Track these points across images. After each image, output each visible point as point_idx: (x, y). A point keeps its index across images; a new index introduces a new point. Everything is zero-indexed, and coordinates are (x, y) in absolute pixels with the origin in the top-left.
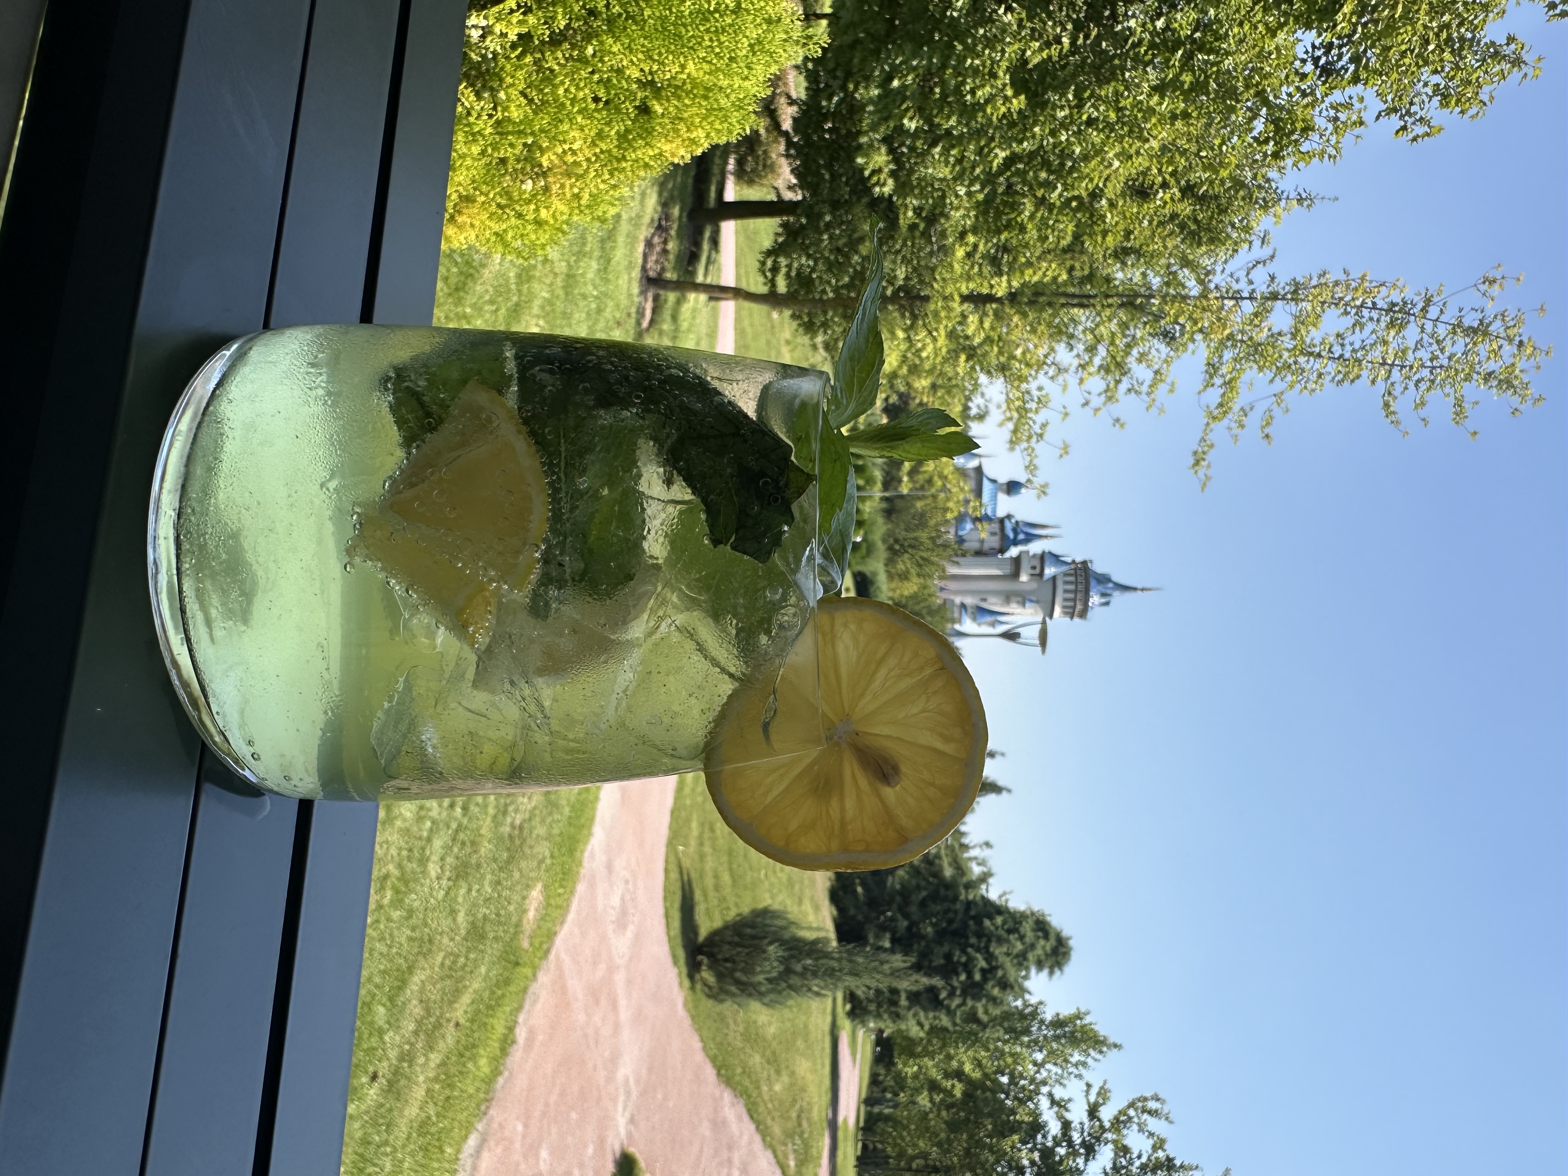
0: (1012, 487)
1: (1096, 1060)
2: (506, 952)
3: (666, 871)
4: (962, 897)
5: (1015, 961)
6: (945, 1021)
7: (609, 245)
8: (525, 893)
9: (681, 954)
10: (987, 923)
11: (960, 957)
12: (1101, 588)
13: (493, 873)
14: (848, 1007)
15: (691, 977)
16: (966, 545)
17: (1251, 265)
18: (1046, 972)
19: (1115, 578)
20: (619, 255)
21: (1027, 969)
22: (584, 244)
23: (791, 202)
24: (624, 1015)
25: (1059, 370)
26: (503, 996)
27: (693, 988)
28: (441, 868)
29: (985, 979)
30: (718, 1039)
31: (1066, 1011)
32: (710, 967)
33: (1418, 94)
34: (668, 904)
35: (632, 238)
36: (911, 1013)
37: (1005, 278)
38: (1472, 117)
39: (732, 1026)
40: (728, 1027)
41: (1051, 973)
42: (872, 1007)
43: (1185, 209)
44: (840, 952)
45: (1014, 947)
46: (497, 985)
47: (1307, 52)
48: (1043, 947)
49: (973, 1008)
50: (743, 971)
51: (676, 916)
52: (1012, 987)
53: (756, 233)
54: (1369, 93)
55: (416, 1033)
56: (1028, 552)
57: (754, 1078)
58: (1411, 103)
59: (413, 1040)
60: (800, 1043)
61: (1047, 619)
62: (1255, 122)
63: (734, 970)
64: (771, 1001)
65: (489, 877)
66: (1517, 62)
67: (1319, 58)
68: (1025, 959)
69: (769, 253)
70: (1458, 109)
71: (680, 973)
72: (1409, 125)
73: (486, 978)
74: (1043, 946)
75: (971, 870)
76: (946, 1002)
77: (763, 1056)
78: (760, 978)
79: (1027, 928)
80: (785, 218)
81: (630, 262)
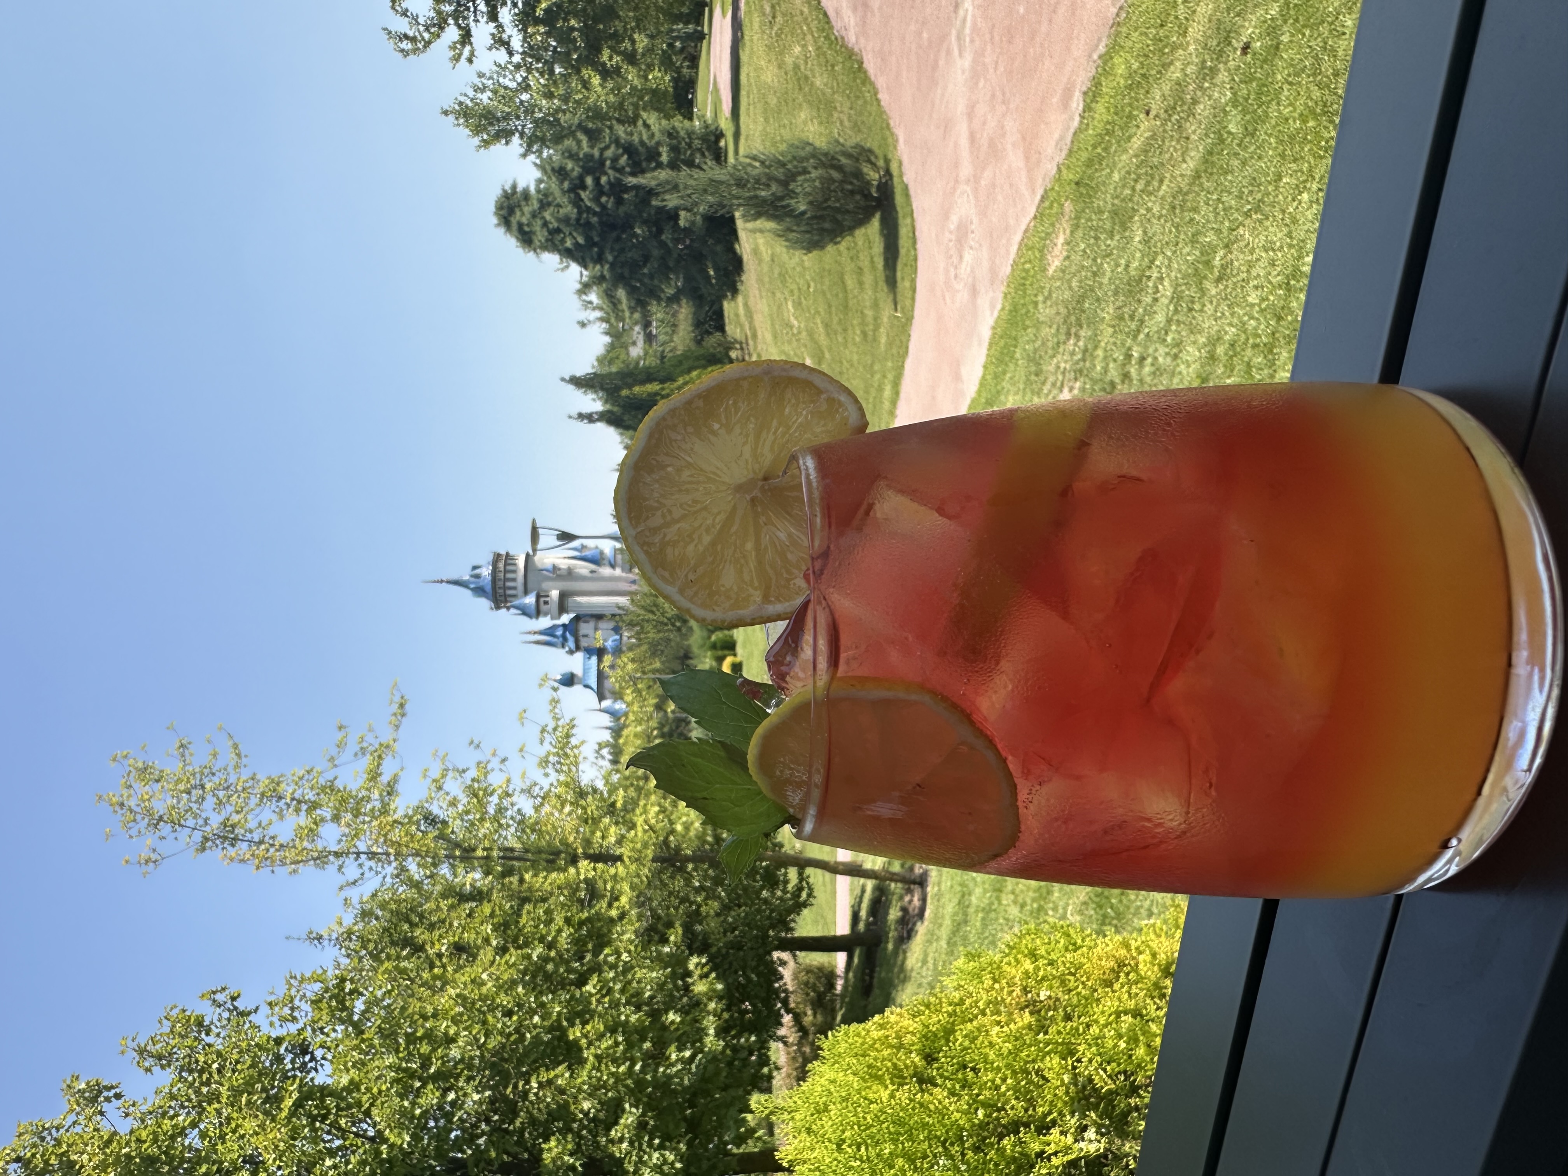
0: (569, 680)
1: (465, 95)
2: (1090, 197)
3: (914, 290)
4: (607, 267)
5: (550, 199)
6: (620, 131)
7: (959, 918)
8: (1067, 263)
9: (899, 199)
10: (581, 240)
11: (607, 202)
12: (481, 582)
13: (1101, 284)
14: (722, 143)
15: (888, 173)
16: (612, 625)
17: (360, 882)
18: (519, 189)
19: (467, 593)
20: (950, 908)
21: (538, 191)
22: (983, 919)
23: (783, 949)
24: (962, 129)
25: (529, 792)
26: (1094, 147)
27: (887, 161)
28: (1157, 291)
29: (581, 178)
30: (860, 102)
31: (498, 148)
32: (868, 183)
33: (223, 1027)
34: (913, 253)
35: (937, 921)
36: (656, 138)
37: (582, 877)
38: (176, 1007)
39: (845, 119)
40: (850, 117)
41: (514, 187)
42: (697, 143)
43: (420, 934)
44: (731, 205)
45: (552, 215)
46: (1101, 159)
47: (322, 1065)
48: (523, 214)
49: (592, 147)
50: (832, 180)
51: (904, 242)
52: (553, 169)
53: (816, 922)
54: (266, 1030)
55: (1195, 102)
56: (552, 618)
57: (822, 60)
58: (229, 1020)
59: (1199, 93)
60: (773, 101)
61: (531, 552)
62: (363, 1007)
63: (842, 182)
64: (803, 148)
65: (1105, 281)
66: (142, 1052)
67: (311, 1061)
68: (540, 201)
69: (805, 905)
70: (188, 1013)
71: (901, 176)
72: (229, 1002)
73: (1112, 167)
74: (523, 216)
75: (599, 296)
76: (621, 151)
77: (812, 84)
78: (814, 174)
79: (540, 235)
80: (790, 936)
81: (938, 900)
